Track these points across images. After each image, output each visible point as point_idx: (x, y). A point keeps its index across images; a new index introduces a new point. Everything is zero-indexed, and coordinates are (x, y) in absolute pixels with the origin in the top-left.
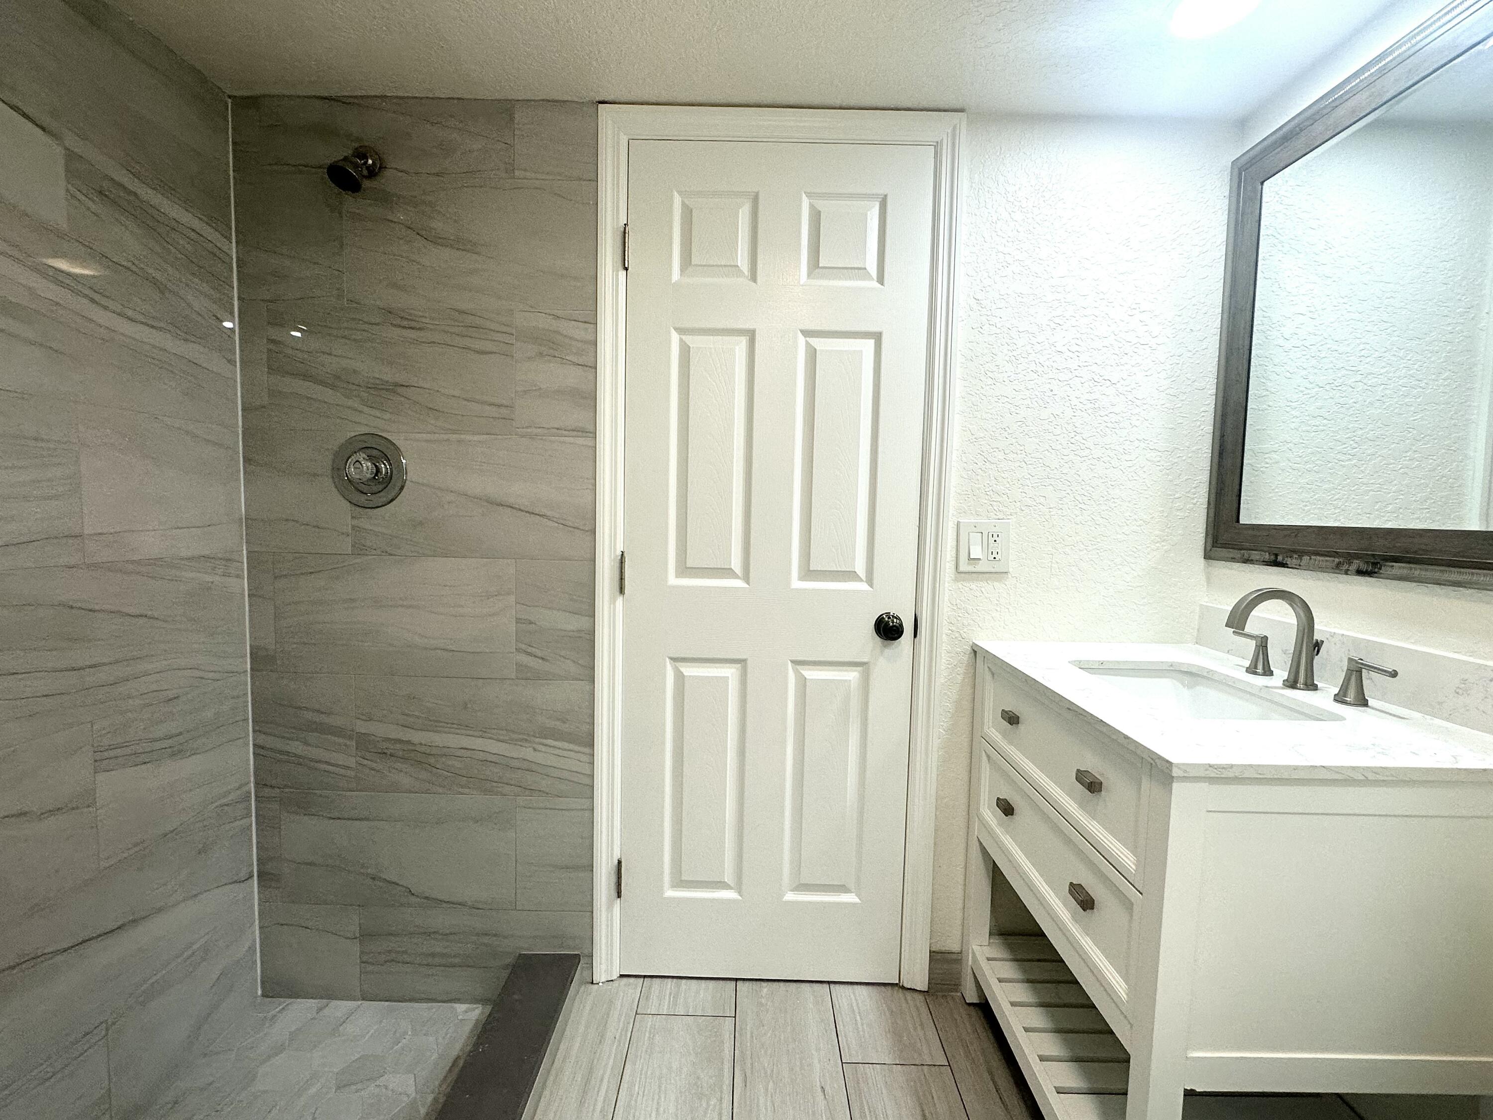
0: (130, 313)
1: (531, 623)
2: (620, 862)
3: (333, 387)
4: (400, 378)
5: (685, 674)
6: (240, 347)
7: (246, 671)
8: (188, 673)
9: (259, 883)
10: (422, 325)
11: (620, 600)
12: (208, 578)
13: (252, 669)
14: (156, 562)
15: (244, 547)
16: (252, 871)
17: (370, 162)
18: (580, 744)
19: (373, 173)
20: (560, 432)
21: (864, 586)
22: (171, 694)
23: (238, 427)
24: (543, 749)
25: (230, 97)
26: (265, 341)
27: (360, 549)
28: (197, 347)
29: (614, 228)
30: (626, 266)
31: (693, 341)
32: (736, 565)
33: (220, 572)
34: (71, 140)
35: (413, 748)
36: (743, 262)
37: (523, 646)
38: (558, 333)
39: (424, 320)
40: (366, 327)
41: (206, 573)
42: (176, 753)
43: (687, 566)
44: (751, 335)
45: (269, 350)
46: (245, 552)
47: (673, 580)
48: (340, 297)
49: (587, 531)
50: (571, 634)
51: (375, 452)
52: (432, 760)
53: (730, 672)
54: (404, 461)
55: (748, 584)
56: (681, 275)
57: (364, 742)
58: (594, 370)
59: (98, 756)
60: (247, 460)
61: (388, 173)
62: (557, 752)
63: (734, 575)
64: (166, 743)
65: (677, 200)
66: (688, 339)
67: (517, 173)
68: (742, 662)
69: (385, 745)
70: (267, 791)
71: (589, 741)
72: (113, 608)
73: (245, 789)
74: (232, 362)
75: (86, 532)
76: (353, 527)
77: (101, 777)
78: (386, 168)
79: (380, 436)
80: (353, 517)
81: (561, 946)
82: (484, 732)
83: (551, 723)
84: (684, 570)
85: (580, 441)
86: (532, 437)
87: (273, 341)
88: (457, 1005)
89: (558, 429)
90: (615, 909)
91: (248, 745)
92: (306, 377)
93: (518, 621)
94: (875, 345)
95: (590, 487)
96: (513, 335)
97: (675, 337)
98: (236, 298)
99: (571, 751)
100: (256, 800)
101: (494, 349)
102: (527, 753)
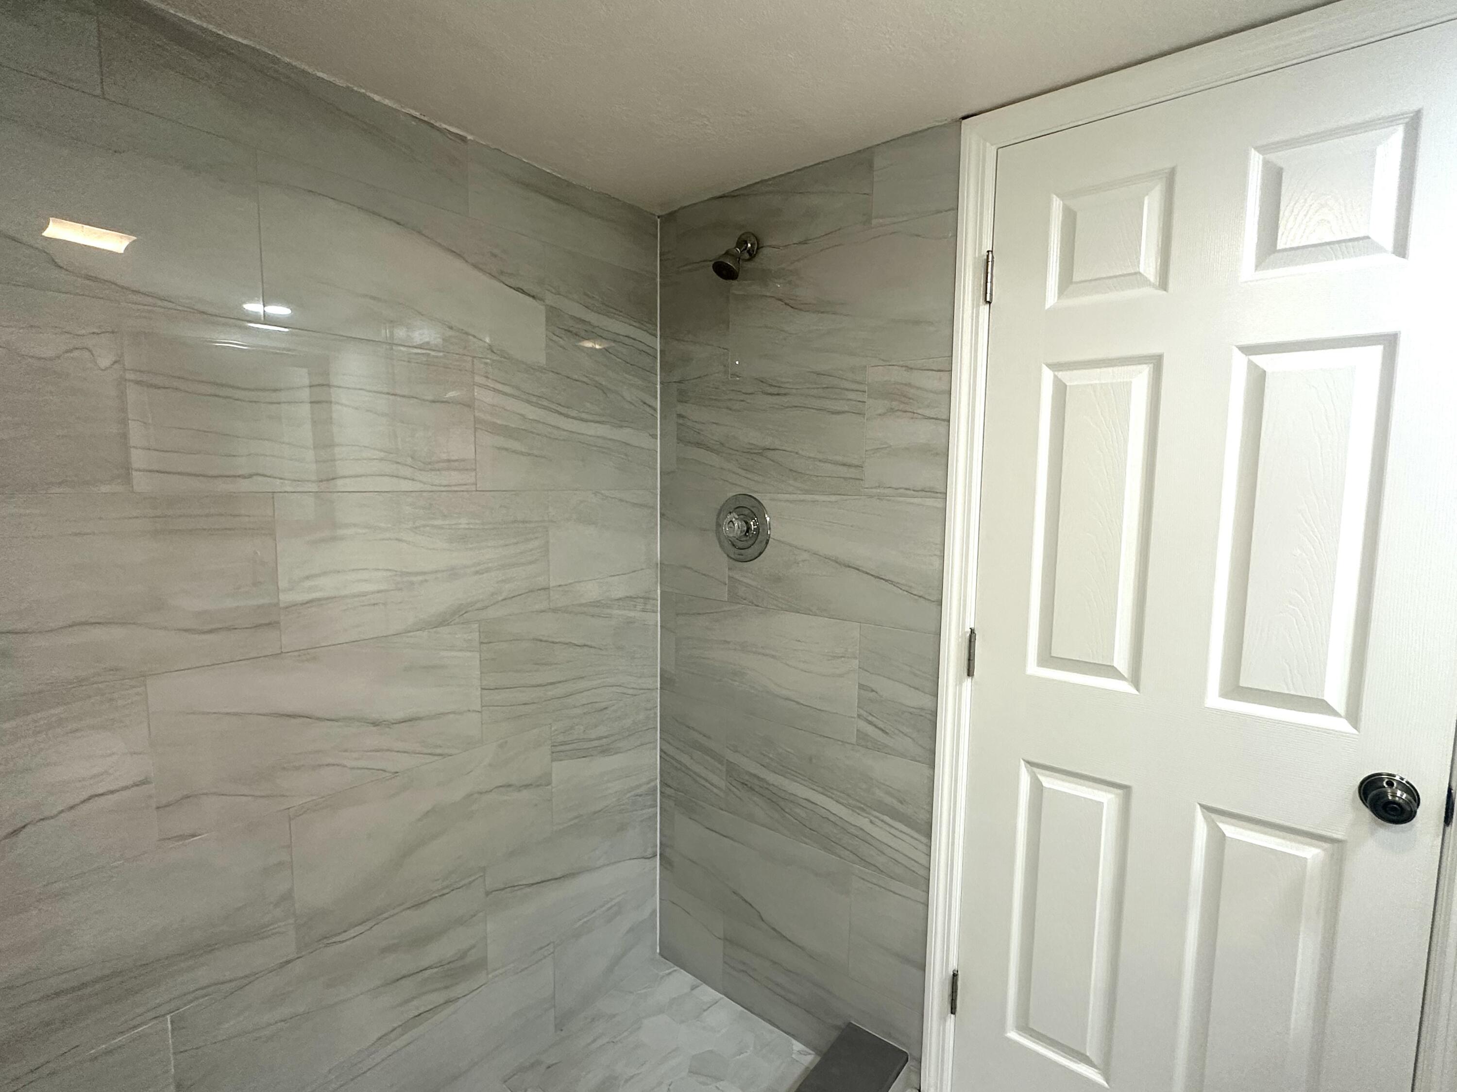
0: (584, 416)
1: (873, 691)
2: (955, 975)
3: (718, 452)
4: (768, 442)
5: (1044, 784)
6: (661, 421)
7: (657, 689)
8: (614, 689)
9: (661, 864)
10: (786, 391)
11: (968, 682)
12: (632, 614)
13: (660, 688)
14: (596, 604)
15: (659, 588)
16: (656, 852)
17: (749, 245)
18: (918, 831)
19: (752, 255)
20: (908, 492)
21: (1342, 725)
22: (603, 705)
23: (657, 488)
24: (879, 823)
25: (659, 217)
26: (675, 415)
27: (734, 598)
28: (628, 430)
29: (975, 258)
30: (988, 299)
31: (1072, 379)
32: (1121, 661)
33: (639, 608)
34: (550, 299)
35: (767, 787)
36: (1148, 266)
37: (865, 714)
38: (909, 385)
39: (787, 385)
40: (742, 397)
41: (630, 610)
42: (605, 751)
43: (1053, 655)
44: (1157, 362)
45: (679, 424)
46: (659, 591)
47: (1033, 668)
48: (726, 372)
49: (934, 601)
50: (912, 710)
51: (746, 512)
52: (782, 803)
53: (1108, 799)
54: (768, 519)
55: (1138, 690)
56: (1059, 298)
57: (731, 770)
58: (946, 423)
59: (555, 749)
60: (662, 515)
61: (765, 251)
62: (893, 831)
63: (1118, 675)
64: (596, 743)
65: (1057, 205)
66: (1063, 375)
67: (874, 222)
68: (1126, 789)
69: (747, 777)
70: (669, 791)
71: (926, 830)
72: (568, 641)
73: (653, 784)
74: (654, 436)
75: (551, 585)
76: (729, 577)
77: (555, 764)
78: (762, 247)
79: (750, 496)
80: (729, 569)
81: (890, 1036)
82: (826, 790)
83: (888, 800)
84: (1047, 658)
85: (929, 502)
86: (880, 497)
87: (680, 416)
88: (794, 1042)
89: (906, 489)
90: (948, 1023)
91: (655, 748)
92: (698, 445)
93: (861, 687)
94: (1384, 357)
95: (938, 553)
96: (865, 392)
97: (1048, 376)
98: (659, 383)
99: (907, 834)
100: (660, 794)
101: (846, 408)
102: (863, 822)
